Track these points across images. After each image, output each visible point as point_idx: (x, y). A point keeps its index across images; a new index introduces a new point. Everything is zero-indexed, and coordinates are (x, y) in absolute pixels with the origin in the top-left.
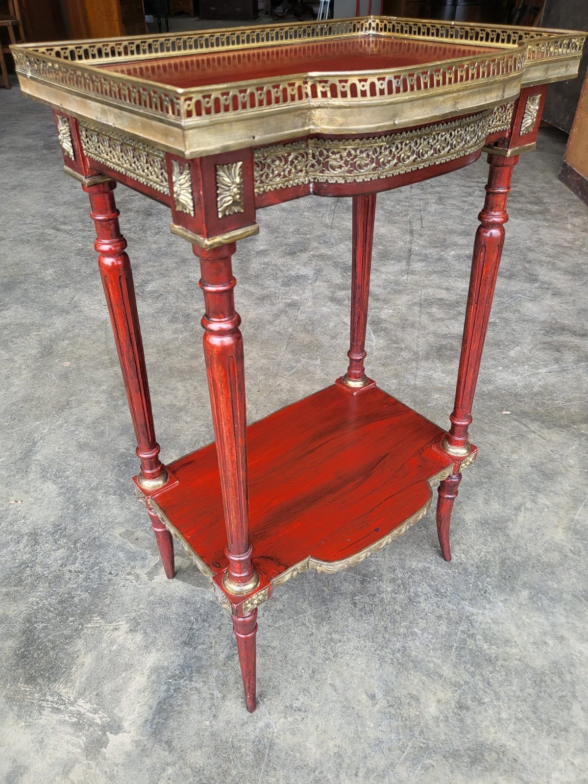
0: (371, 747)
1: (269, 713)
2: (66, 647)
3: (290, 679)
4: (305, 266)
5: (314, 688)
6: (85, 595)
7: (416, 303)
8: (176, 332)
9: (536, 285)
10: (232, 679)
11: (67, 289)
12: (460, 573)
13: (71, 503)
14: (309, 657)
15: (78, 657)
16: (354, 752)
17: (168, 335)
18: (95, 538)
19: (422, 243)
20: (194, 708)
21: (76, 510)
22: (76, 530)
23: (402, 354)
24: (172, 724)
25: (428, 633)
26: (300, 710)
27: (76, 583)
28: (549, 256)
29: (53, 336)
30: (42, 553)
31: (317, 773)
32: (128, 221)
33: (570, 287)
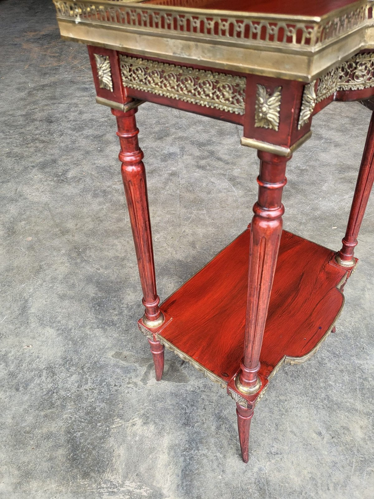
0: (331, 468)
1: (258, 460)
2: (103, 445)
3: (264, 434)
4: (172, 146)
5: (281, 436)
6: (103, 405)
7: (253, 163)
8: (100, 204)
9: (323, 141)
10: (225, 442)
11: (10, 184)
12: (344, 339)
13: (69, 340)
14: (270, 416)
15: (114, 451)
16: (322, 474)
17: (95, 207)
18: (95, 363)
20: (207, 469)
21: (74, 344)
22: (80, 359)
24: (196, 483)
25: (339, 383)
26: (277, 454)
27: (93, 397)
28: (323, 121)
29: (12, 219)
30: (61, 380)
31: (303, 494)
32: (37, 128)
33: (343, 140)
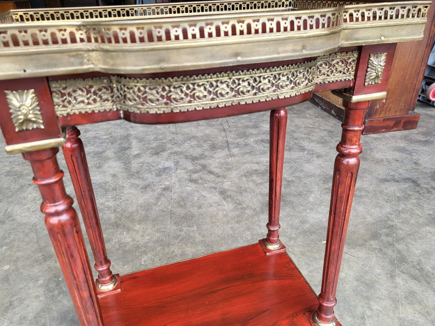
4: (167, 160)
7: (242, 175)
9: (306, 153)
11: (1, 204)
19: (232, 136)
23: (246, 211)
28: (305, 134)
33: (324, 151)
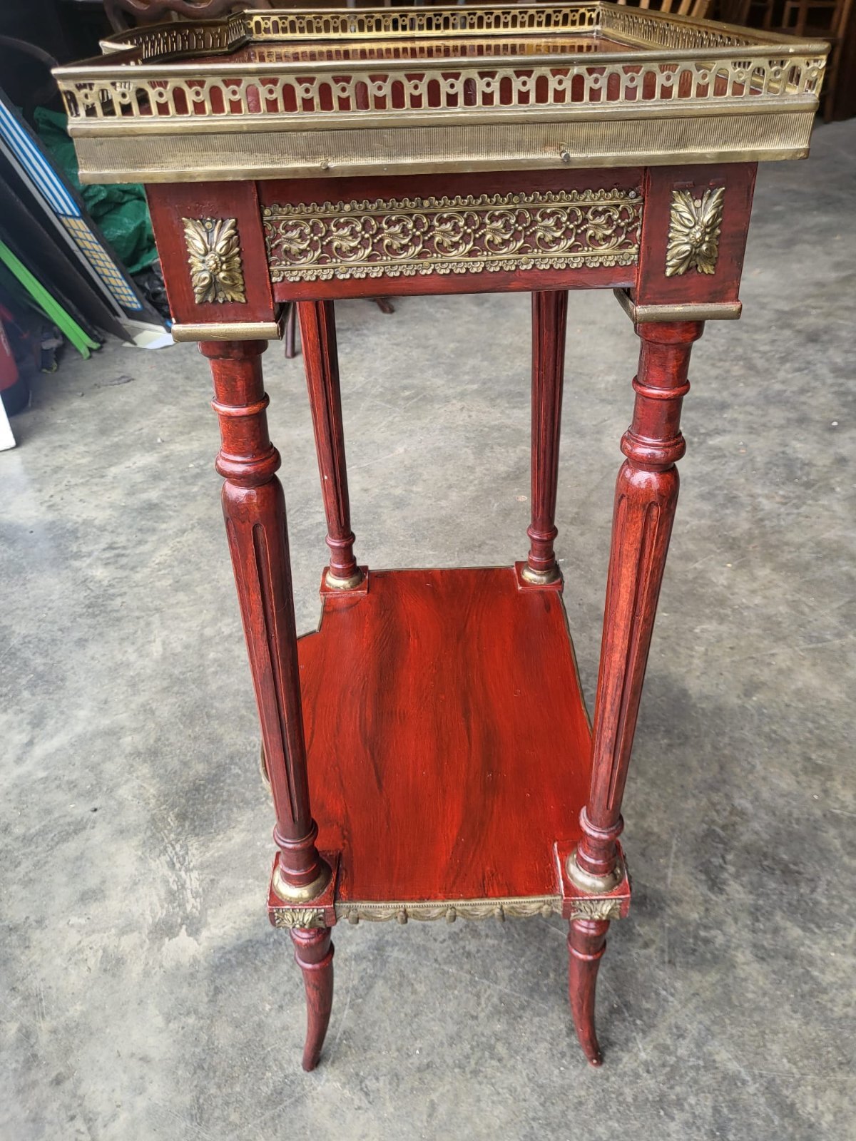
5: (409, 1086)
15: (234, 828)
20: (272, 979)
24: (239, 974)
26: (367, 1094)
